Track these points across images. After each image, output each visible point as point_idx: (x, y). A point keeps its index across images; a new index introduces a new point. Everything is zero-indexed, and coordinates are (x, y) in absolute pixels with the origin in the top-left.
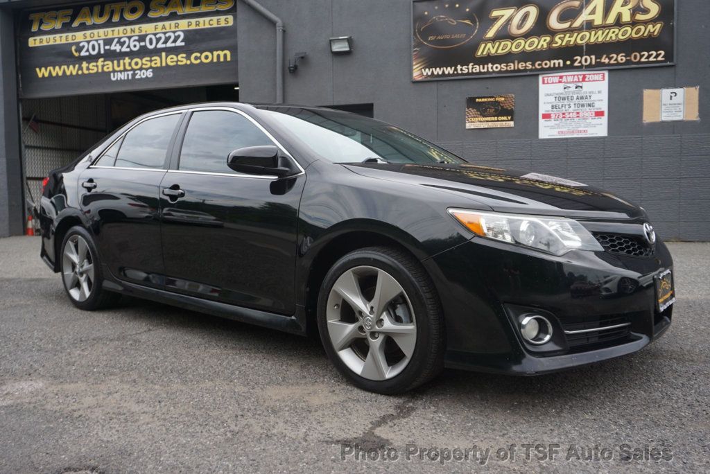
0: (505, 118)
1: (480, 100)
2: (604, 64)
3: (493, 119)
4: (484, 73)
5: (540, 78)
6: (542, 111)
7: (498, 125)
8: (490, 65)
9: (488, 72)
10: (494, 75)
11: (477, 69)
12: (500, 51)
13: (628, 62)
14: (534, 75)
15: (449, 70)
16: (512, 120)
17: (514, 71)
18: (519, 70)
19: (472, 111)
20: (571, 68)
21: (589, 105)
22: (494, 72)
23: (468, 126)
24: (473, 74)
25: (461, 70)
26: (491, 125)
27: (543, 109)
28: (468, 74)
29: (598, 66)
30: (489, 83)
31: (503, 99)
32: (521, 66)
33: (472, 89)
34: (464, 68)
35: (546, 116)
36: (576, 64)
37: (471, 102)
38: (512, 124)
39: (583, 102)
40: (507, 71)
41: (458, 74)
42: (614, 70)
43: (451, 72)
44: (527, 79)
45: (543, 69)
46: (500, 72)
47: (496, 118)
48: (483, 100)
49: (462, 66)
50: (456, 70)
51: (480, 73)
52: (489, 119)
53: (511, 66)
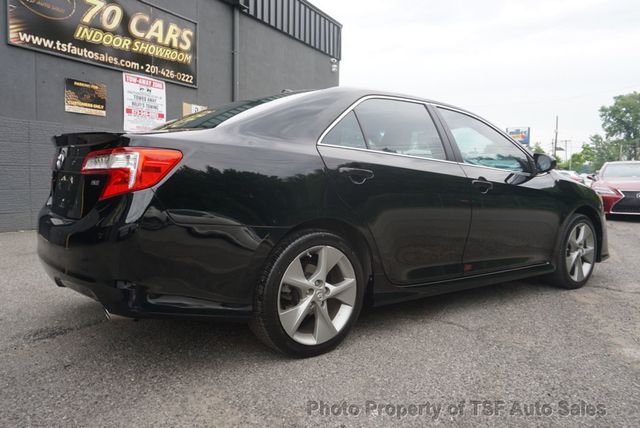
0: (98, 107)
1: (78, 84)
2: (161, 76)
3: (89, 105)
4: (80, 57)
5: (124, 74)
6: (126, 107)
7: (93, 112)
8: (85, 50)
9: (83, 57)
10: (88, 61)
11: (75, 50)
12: (93, 39)
13: (175, 79)
14: (119, 71)
15: (48, 43)
16: (104, 109)
17: (104, 63)
18: (108, 63)
19: (72, 94)
20: (142, 72)
21: (155, 108)
22: (88, 58)
23: (68, 108)
24: (70, 54)
25: (60, 47)
26: (87, 111)
27: (127, 104)
28: (66, 53)
29: (159, 76)
30: (85, 68)
31: (96, 87)
32: (110, 59)
33: (72, 71)
34: (63, 45)
35: (129, 111)
36: (147, 70)
37: (70, 83)
38: (104, 113)
39: (152, 104)
40: (99, 61)
41: (56, 50)
42: (169, 83)
43: (50, 46)
44: (113, 73)
45: (125, 68)
46: (93, 60)
47: (91, 105)
49: (61, 42)
50: (55, 45)
51: (76, 56)
52: (86, 104)
53: (103, 58)
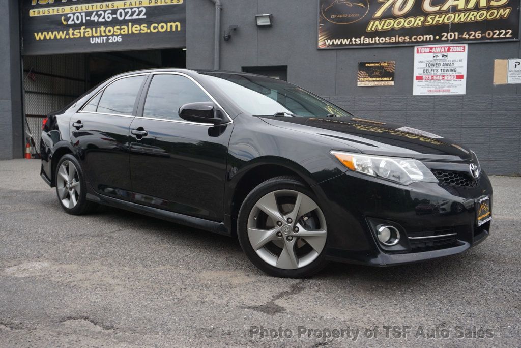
0: (387, 79)
1: (369, 65)
2: (465, 39)
3: (378, 79)
4: (372, 44)
5: (415, 49)
6: (416, 74)
7: (382, 84)
8: (377, 38)
9: (376, 43)
10: (380, 46)
11: (367, 41)
12: (385, 28)
13: (483, 38)
14: (410, 46)
15: (346, 41)
16: (392, 80)
17: (395, 43)
18: (399, 43)
19: (363, 73)
20: (440, 41)
21: (452, 70)
22: (380, 43)
23: (359, 84)
24: (364, 44)
25: (355, 41)
26: (376, 84)
27: (417, 72)
28: (360, 44)
29: (461, 40)
30: (376, 52)
31: (386, 64)
32: (401, 39)
33: (363, 56)
34: (357, 40)
35: (419, 78)
36: (443, 38)
37: (362, 66)
38: (392, 83)
39: (448, 68)
40: (390, 43)
41: (352, 45)
42: (472, 44)
43: (347, 43)
44: (404, 50)
45: (417, 42)
46: (385, 43)
47: (380, 79)
48: (371, 65)
49: (356, 38)
50: (351, 41)
51: (369, 44)
52: (375, 79)
53: (394, 39)
